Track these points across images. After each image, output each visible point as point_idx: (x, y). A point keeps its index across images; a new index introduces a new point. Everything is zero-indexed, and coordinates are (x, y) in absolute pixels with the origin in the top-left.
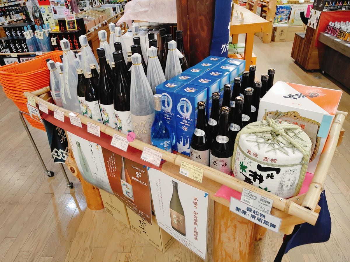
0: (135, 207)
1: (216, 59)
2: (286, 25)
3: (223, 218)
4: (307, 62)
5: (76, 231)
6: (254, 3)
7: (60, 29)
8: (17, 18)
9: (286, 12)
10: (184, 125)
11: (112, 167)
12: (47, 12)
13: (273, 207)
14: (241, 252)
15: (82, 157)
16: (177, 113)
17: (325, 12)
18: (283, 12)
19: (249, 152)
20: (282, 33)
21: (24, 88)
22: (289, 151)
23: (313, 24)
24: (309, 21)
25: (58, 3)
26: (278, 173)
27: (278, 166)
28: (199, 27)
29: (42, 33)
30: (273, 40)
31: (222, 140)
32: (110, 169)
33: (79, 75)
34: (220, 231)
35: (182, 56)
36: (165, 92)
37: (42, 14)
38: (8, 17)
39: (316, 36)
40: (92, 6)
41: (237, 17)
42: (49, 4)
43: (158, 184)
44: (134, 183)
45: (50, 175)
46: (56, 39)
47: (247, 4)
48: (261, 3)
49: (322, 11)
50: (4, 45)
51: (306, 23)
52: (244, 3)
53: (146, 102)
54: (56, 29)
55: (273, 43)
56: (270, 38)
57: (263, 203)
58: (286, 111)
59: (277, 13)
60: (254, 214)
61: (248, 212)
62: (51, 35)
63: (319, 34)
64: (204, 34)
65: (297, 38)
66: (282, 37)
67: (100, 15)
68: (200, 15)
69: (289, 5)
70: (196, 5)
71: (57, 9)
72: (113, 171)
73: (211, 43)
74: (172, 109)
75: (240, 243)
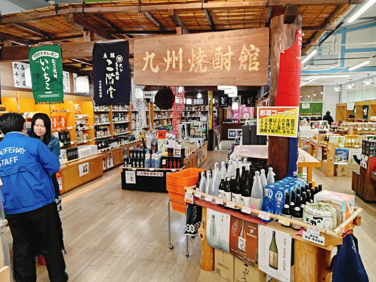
0: (245, 256)
1: (291, 178)
2: (346, 164)
3: (299, 250)
4: (365, 194)
5: (197, 280)
6: (315, 144)
7: (168, 155)
8: (125, 144)
9: (344, 154)
10: (278, 204)
11: (235, 229)
12: (162, 143)
13: (320, 233)
14: (310, 275)
15: (213, 225)
16: (275, 198)
17: (371, 157)
18: (341, 153)
19: (309, 211)
20: (343, 170)
21: (184, 185)
22: (326, 212)
23: (364, 165)
24: (361, 162)
25: (171, 138)
26: (322, 220)
27: (322, 217)
28: (281, 162)
29: (158, 156)
30: (335, 174)
31: (297, 209)
32: (233, 230)
33: (222, 179)
34: (298, 260)
35: (275, 175)
36: (269, 188)
37: (158, 144)
38: (120, 142)
39: (368, 174)
40: (183, 139)
41: (301, 158)
42: (165, 138)
43: (264, 235)
44: (248, 237)
45: (171, 248)
46: (166, 161)
47: (310, 144)
48: (321, 145)
49: (369, 156)
50: (129, 162)
51: (359, 163)
52: (307, 142)
53: (260, 192)
54: (166, 154)
55: (335, 177)
56: (332, 173)
57: (316, 231)
58: (326, 200)
59: (336, 154)
60: (313, 238)
61: (311, 237)
62: (163, 158)
63: (370, 173)
64: (284, 166)
65: (355, 174)
66: (344, 173)
67: (191, 146)
68: (282, 157)
69: (345, 148)
70: (279, 152)
71: (169, 141)
72: (234, 232)
73: (288, 170)
74: (272, 197)
75: (309, 267)
